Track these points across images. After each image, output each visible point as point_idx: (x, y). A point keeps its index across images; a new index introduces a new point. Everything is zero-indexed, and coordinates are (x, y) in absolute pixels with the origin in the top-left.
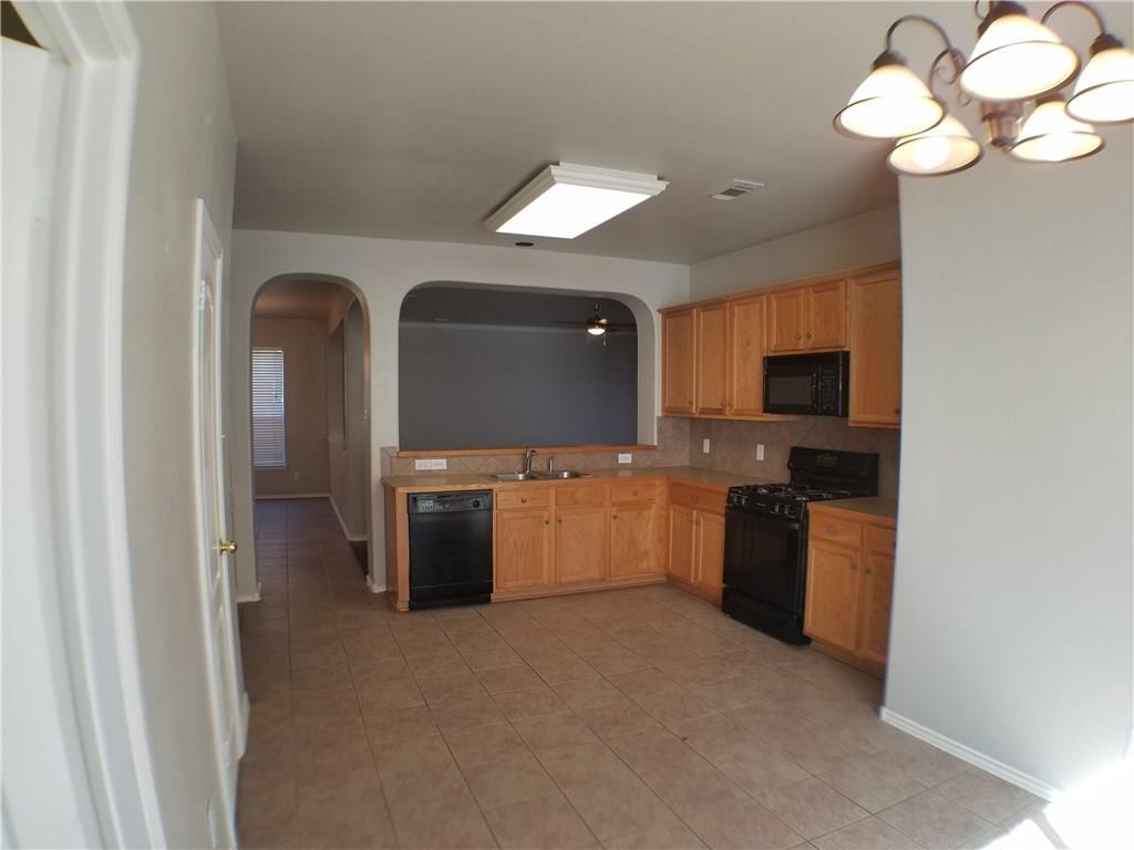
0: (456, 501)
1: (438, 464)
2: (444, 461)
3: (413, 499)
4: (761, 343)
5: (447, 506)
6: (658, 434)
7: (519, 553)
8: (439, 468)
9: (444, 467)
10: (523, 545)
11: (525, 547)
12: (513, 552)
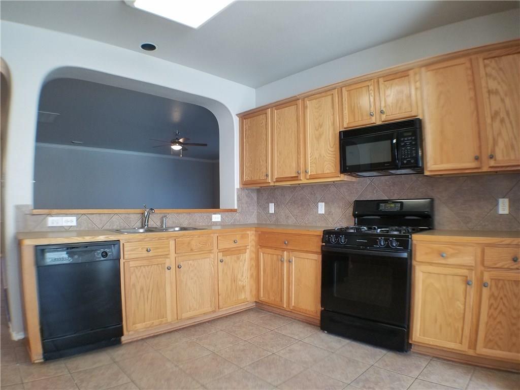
0: (85, 252)
1: (68, 221)
2: (74, 219)
3: (40, 251)
4: (334, 124)
5: (76, 257)
6: (238, 201)
7: (146, 297)
8: (70, 224)
9: (74, 224)
10: (149, 290)
11: (150, 291)
12: (140, 297)
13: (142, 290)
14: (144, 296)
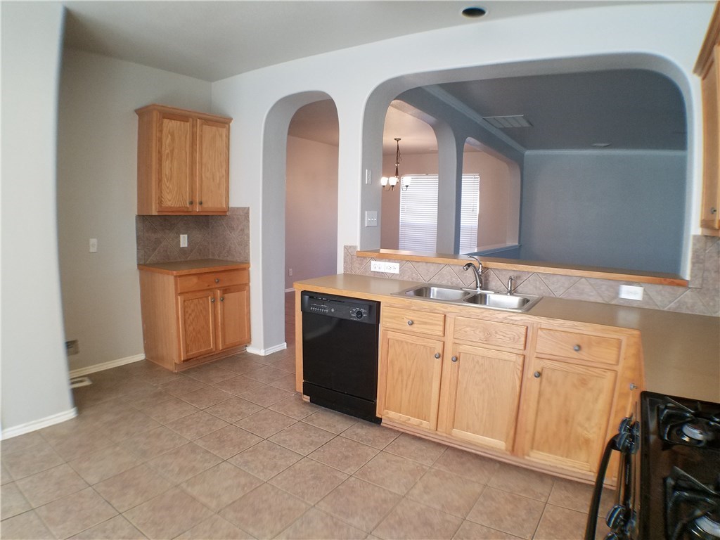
1: (392, 267)
2: (397, 265)
6: (693, 264)
7: (405, 382)
8: (392, 271)
9: (397, 271)
10: (409, 375)
11: (411, 377)
12: (397, 379)
13: (401, 371)
14: (402, 381)
